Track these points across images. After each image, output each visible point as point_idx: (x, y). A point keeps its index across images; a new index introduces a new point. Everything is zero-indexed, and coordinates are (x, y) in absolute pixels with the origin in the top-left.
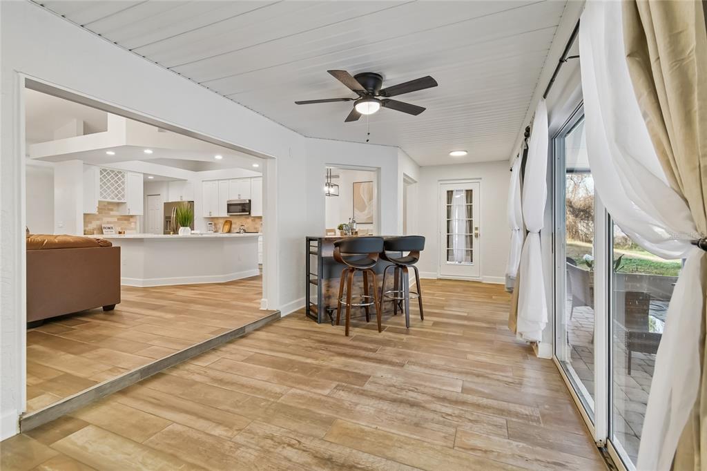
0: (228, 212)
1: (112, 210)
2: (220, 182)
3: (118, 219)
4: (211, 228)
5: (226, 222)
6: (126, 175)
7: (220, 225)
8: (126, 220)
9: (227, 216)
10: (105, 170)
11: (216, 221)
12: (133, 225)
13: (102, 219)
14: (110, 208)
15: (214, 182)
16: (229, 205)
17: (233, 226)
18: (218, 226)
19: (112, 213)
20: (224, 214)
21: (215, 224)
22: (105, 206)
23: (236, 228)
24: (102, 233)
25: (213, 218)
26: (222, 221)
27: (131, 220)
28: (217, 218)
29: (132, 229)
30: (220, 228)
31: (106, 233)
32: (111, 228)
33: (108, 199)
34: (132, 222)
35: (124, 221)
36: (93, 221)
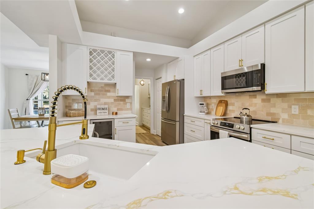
0: (223, 88)
1: (109, 91)
2: (212, 50)
3: (115, 100)
4: (203, 110)
5: (220, 102)
6: (115, 54)
7: (213, 106)
8: (121, 100)
9: (221, 94)
10: (95, 51)
11: (208, 101)
12: (128, 106)
13: (100, 100)
14: (107, 89)
15: (206, 53)
16: (224, 79)
17: (230, 108)
18: (211, 107)
19: (109, 94)
20: (218, 92)
21: (208, 105)
22: (102, 87)
23: (233, 111)
24: (96, 114)
25: (205, 98)
26: (215, 101)
27: (127, 100)
28: (210, 97)
29: (127, 109)
30: (213, 109)
31: (100, 114)
32: (105, 109)
33: (98, 80)
34: (128, 103)
35: (120, 101)
36: (91, 102)
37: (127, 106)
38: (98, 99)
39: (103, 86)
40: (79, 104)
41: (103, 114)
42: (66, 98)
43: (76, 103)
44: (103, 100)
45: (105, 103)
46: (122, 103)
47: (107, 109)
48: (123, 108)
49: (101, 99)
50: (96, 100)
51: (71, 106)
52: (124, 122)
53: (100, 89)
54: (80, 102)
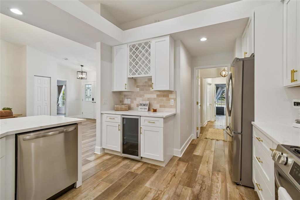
3: (157, 95)
6: (151, 44)
10: (134, 46)
12: (172, 102)
22: (146, 82)
27: (171, 96)
29: (171, 107)
31: (141, 110)
32: (146, 104)
33: (143, 75)
34: (172, 99)
35: (163, 97)
36: (137, 98)
37: (170, 103)
38: (143, 95)
39: (147, 80)
40: (128, 99)
41: (143, 110)
42: (120, 94)
43: (127, 98)
44: (147, 96)
45: (148, 98)
46: (165, 98)
47: (148, 105)
48: (166, 105)
49: (145, 95)
50: (141, 96)
51: (123, 101)
52: (150, 121)
53: (144, 84)
54: (129, 97)
